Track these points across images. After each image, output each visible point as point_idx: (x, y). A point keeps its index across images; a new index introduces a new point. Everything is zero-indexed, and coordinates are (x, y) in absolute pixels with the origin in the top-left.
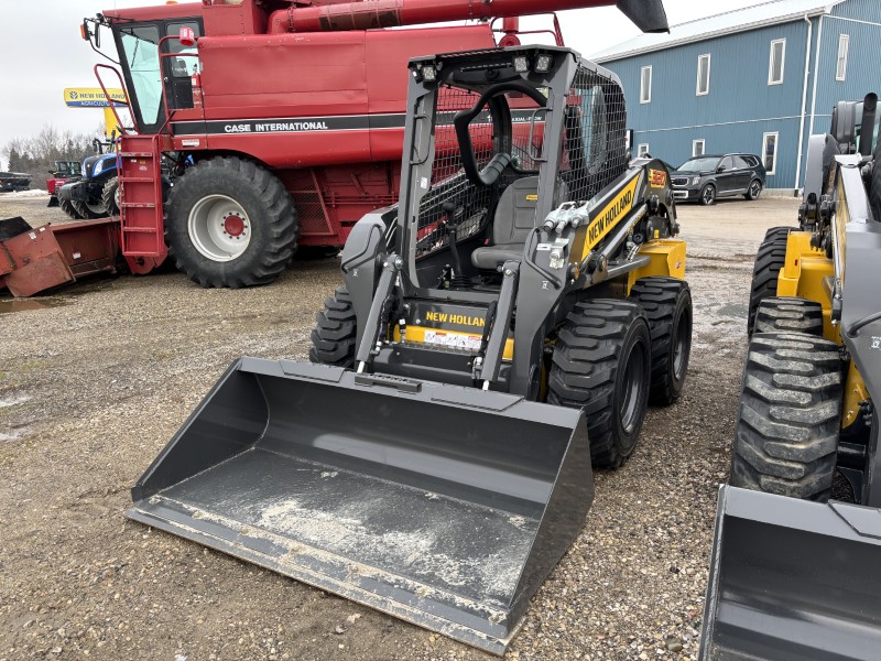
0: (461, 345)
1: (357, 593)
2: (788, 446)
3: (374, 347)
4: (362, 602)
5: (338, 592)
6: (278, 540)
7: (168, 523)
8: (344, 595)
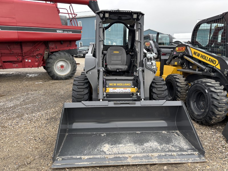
0: (121, 91)
1: (160, 161)
2: (223, 101)
3: (104, 94)
4: (163, 163)
5: (155, 163)
6: (121, 156)
7: (75, 164)
8: (157, 163)
